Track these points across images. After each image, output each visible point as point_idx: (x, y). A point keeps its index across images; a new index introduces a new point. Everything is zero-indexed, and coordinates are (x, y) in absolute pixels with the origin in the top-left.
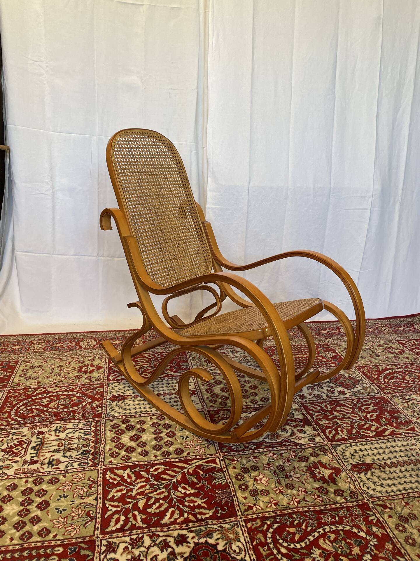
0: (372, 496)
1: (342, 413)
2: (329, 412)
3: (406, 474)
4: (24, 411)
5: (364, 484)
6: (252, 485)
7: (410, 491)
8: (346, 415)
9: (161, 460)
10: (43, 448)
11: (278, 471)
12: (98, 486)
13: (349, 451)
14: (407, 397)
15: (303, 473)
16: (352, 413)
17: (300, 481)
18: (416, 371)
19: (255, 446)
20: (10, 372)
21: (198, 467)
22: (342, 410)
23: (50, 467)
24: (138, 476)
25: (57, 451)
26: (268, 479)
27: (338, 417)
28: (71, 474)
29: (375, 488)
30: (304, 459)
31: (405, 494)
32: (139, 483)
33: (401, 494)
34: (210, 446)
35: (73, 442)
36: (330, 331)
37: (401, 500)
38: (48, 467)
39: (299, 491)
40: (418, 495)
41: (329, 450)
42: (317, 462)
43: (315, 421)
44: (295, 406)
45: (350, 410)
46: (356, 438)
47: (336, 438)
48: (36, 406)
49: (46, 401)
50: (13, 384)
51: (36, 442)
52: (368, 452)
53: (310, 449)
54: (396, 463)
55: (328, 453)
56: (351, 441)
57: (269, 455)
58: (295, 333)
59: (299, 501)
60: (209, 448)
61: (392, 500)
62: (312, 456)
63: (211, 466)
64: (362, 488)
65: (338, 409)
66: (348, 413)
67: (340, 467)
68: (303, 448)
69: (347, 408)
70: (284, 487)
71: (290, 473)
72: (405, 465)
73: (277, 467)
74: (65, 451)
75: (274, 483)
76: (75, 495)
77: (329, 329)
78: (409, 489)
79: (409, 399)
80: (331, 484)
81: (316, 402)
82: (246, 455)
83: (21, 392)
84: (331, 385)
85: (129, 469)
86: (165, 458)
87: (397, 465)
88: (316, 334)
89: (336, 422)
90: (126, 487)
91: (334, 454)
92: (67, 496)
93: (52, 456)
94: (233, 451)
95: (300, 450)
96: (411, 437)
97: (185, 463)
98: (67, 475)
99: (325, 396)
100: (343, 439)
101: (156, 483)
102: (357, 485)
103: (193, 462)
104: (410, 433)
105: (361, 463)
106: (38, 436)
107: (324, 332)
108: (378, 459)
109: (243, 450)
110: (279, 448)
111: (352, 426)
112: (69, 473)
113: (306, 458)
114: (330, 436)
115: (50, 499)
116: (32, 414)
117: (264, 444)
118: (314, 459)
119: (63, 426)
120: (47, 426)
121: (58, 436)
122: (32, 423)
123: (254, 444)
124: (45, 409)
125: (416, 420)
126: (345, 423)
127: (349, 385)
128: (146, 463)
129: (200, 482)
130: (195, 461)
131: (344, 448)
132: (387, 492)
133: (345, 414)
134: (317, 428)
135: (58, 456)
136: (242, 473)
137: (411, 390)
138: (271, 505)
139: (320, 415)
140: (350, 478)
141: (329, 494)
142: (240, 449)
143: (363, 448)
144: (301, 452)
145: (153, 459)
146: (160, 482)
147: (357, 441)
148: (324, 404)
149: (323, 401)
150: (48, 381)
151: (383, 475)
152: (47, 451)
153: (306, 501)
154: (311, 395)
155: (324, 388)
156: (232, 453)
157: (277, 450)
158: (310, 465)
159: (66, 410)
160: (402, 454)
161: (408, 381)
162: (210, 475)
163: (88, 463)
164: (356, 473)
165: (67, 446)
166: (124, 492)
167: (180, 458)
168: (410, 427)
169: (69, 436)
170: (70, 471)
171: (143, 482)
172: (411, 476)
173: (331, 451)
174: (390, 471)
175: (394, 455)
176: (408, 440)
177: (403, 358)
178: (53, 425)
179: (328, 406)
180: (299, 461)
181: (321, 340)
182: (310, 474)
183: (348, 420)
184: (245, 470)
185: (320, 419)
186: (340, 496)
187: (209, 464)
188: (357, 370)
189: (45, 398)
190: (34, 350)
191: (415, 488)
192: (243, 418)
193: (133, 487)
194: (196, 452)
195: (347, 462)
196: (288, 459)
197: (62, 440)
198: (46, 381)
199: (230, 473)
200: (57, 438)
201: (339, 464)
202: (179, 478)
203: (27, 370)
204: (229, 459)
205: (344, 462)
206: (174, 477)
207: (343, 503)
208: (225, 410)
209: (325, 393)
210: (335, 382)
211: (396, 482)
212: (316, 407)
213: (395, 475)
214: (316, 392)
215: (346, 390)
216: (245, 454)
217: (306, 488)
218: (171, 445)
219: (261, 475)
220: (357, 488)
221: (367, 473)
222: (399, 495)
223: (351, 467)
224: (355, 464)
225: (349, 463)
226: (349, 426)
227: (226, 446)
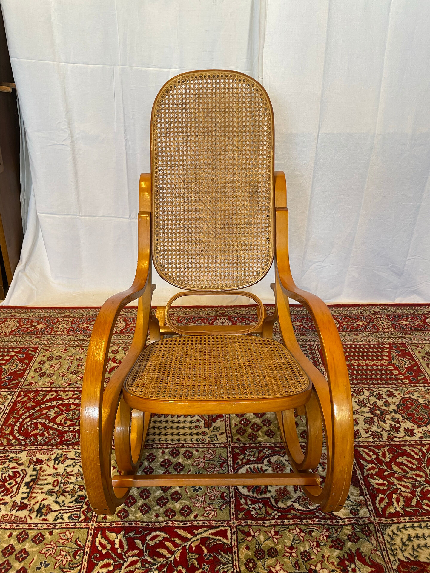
1: (404, 467)
2: (386, 463)
4: (28, 426)
8: (408, 473)
9: (162, 522)
10: (37, 486)
11: (300, 562)
12: (84, 555)
13: (401, 536)
15: (333, 568)
16: (418, 468)
19: (280, 514)
20: (26, 364)
21: (204, 540)
22: (405, 462)
23: (38, 518)
24: (132, 546)
25: (50, 493)
27: (396, 475)
28: (58, 531)
30: (339, 544)
32: (130, 557)
34: (224, 506)
35: (70, 481)
36: (413, 322)
38: (37, 516)
41: (374, 532)
42: (354, 551)
43: (365, 479)
45: (416, 463)
46: (415, 514)
47: (388, 512)
48: (42, 419)
49: (54, 412)
50: (26, 383)
51: (31, 476)
52: (426, 542)
53: (349, 527)
55: (372, 537)
56: (407, 519)
57: (294, 531)
58: (365, 323)
60: (222, 510)
62: (349, 539)
63: (220, 540)
65: (400, 460)
66: (411, 469)
67: (383, 563)
68: (341, 525)
69: (411, 460)
71: (315, 567)
73: (302, 553)
74: (59, 494)
76: (57, 565)
77: (412, 318)
81: (371, 446)
82: (267, 527)
83: (31, 395)
84: (398, 416)
85: (123, 532)
86: (168, 519)
88: (392, 325)
89: (393, 483)
90: (115, 561)
91: (379, 540)
92: (48, 565)
93: (43, 500)
94: (251, 518)
95: (336, 527)
97: (189, 532)
98: (54, 531)
99: (385, 435)
100: (397, 514)
101: (149, 560)
103: (200, 531)
105: (412, 559)
106: (35, 467)
107: (404, 322)
109: (264, 519)
110: (310, 521)
111: (413, 493)
112: (56, 529)
113: (342, 542)
114: (380, 507)
115: (30, 566)
116: (36, 432)
117: (292, 511)
118: (352, 546)
119: (64, 453)
120: (47, 451)
121: (56, 469)
122: (33, 445)
123: (279, 510)
124: (51, 424)
126: (404, 486)
127: (421, 419)
128: (144, 525)
129: (201, 567)
130: (203, 529)
131: (395, 531)
133: (408, 470)
134: (366, 492)
135: (50, 500)
136: (255, 559)
139: (373, 468)
142: (261, 516)
143: (420, 532)
144: (336, 531)
145: (154, 519)
146: (154, 560)
147: (415, 520)
148: (383, 449)
149: (381, 443)
150: (62, 382)
152: (40, 491)
154: (367, 432)
155: (387, 421)
156: (249, 522)
157: (307, 525)
158: (344, 556)
159: (72, 429)
162: (215, 557)
163: (80, 517)
165: (62, 485)
166: (111, 568)
167: (185, 522)
169: (68, 469)
170: (58, 526)
171: (135, 555)
173: (377, 534)
178: (55, 451)
179: (387, 454)
180: (330, 547)
181: (398, 336)
182: (342, 570)
183: (409, 480)
184: (260, 554)
185: (372, 476)
187: (217, 538)
189: (53, 407)
190: (57, 331)
192: (273, 464)
193: (122, 562)
194: (205, 514)
195: (394, 556)
196: (317, 542)
197: (59, 475)
198: (61, 381)
199: (240, 555)
200: (55, 471)
201: (383, 557)
202: (177, 555)
203: (45, 362)
204: (243, 532)
205: (390, 556)
206: (172, 553)
208: (253, 448)
209: (386, 431)
210: (404, 412)
212: (371, 453)
214: (374, 428)
215: (416, 427)
216: (264, 526)
218: (179, 499)
219: (278, 564)
223: (399, 565)
224: (405, 560)
225: (397, 558)
226: (409, 492)
227: (244, 509)
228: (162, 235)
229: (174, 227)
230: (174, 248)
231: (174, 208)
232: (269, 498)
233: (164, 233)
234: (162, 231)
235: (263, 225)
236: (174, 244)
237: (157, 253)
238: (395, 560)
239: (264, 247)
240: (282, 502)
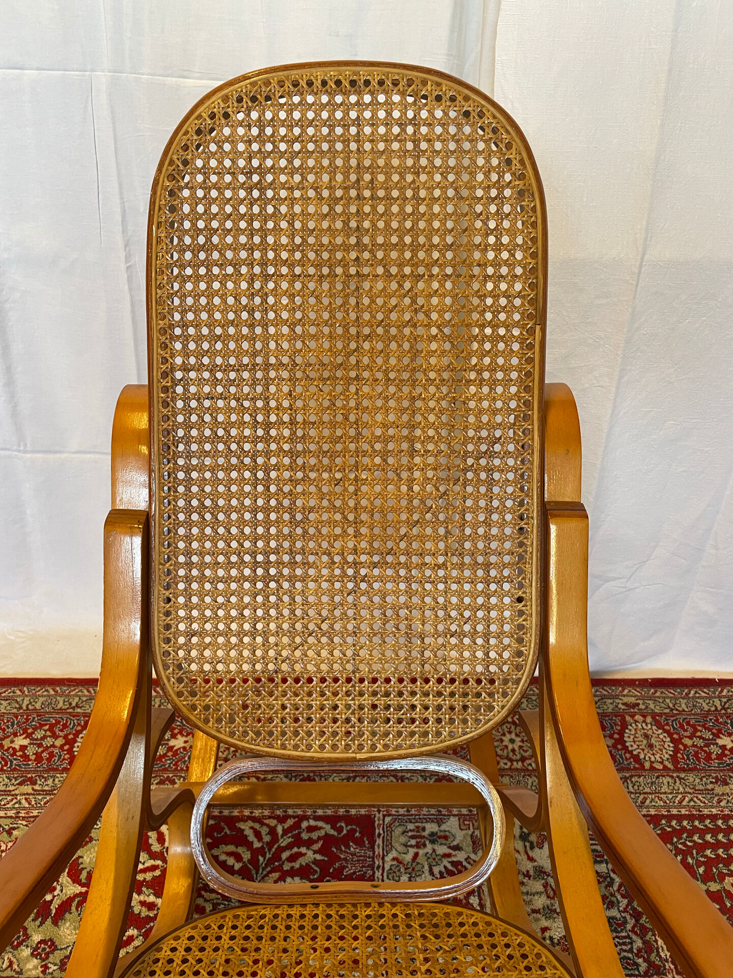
228: (181, 586)
229: (221, 559)
230: (221, 626)
231: (221, 502)
233: (188, 579)
234: (182, 572)
235: (507, 559)
236: (221, 613)
237: (168, 641)
239: (507, 628)
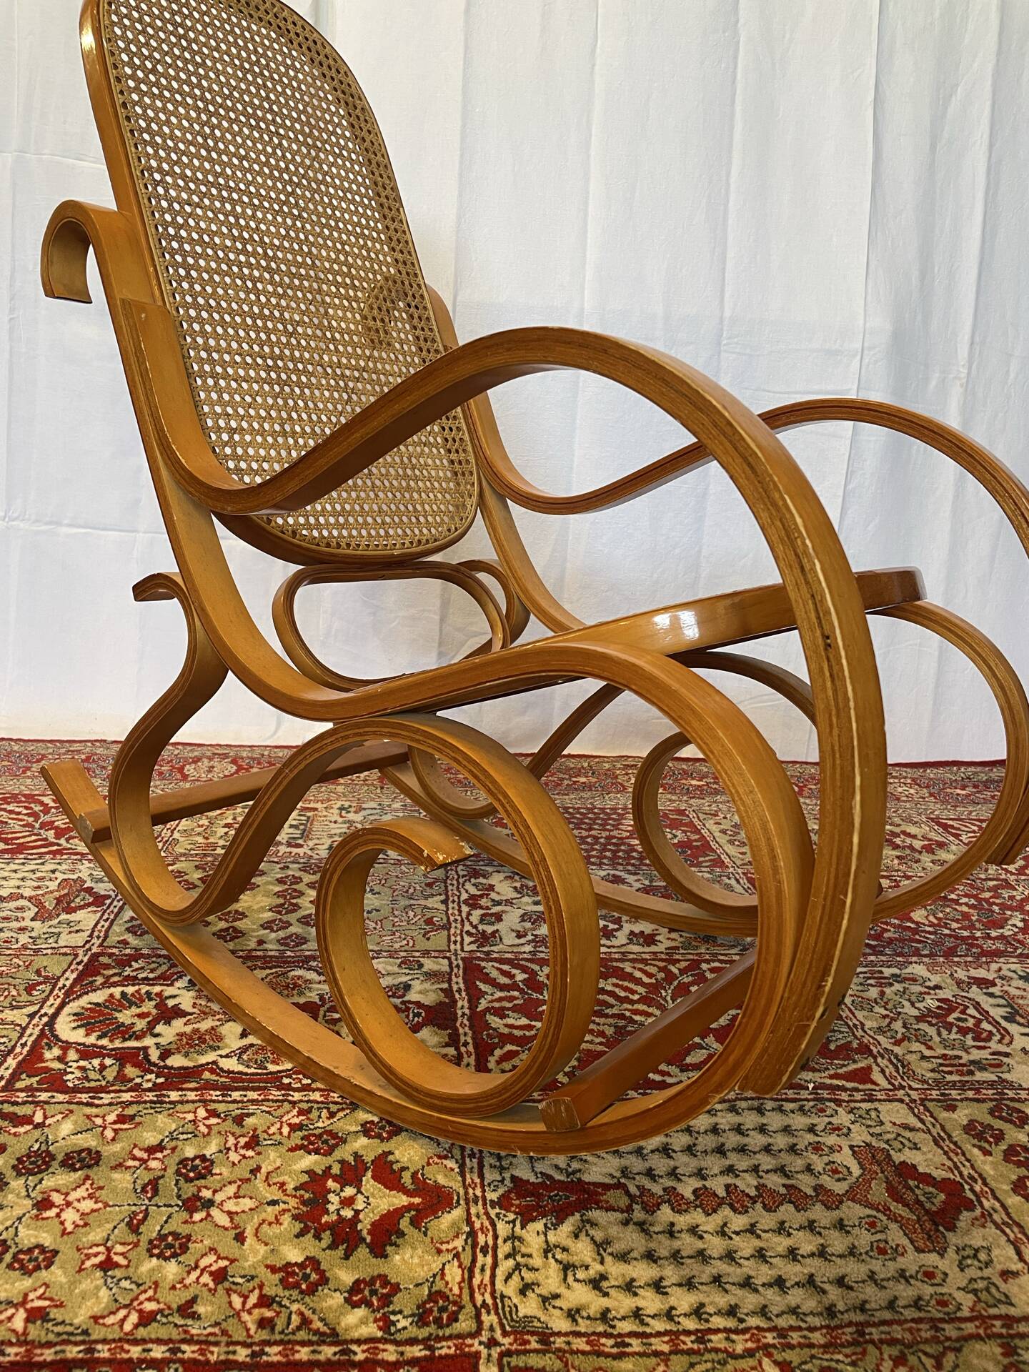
0: (521, 1328)
3: (742, 1245)
5: (518, 1267)
6: (8, 1223)
7: (718, 1322)
8: (612, 1006)
11: (169, 1182)
14: (887, 972)
15: (275, 1194)
16: (643, 1000)
17: (236, 1227)
18: (964, 900)
19: (161, 1080)
22: (609, 988)
26: (100, 1205)
29: (562, 1290)
30: (326, 1142)
31: (688, 1333)
33: (666, 1333)
37: (653, 1360)
39: (197, 1267)
40: (750, 1345)
42: (369, 1158)
43: (477, 1020)
44: (438, 963)
45: (641, 990)
54: (721, 1192)
57: (189, 1115)
59: (161, 1311)
61: (607, 1355)
64: (499, 1285)
66: (624, 1000)
67: (456, 1185)
69: (632, 986)
70: (144, 1244)
71: (215, 1192)
72: (759, 1206)
73: (183, 1162)
75: (110, 1226)
78: (719, 1313)
79: (893, 975)
80: (362, 1252)
81: (524, 960)
82: (99, 1106)
87: (720, 1205)
94: (58, 1087)
95: (335, 1108)
96: (838, 1102)
102: (483, 1270)
104: (844, 1089)
105: (558, 1177)
107: (694, 782)
108: (650, 1173)
109: (99, 1090)
110: (253, 1095)
113: (336, 1139)
117: (207, 1075)
118: (365, 1147)
123: (165, 1071)
125: (890, 1047)
132: (604, 1316)
133: (611, 1000)
134: (467, 1039)
137: (917, 949)
138: (10, 1319)
139: (510, 998)
140: (472, 1234)
141: (323, 1291)
142: (93, 1084)
144: (332, 1115)
151: (631, 1239)
153: (195, 1316)
154: (519, 936)
156: (45, 1095)
157: (242, 1102)
158: (330, 1167)
160: (766, 1162)
161: (917, 923)
164: (511, 1216)
168: (853, 1067)
172: (761, 1255)
174: (672, 1224)
175: (728, 1162)
176: (822, 1110)
177: (933, 862)
180: (293, 1149)
181: (670, 800)
182: (304, 1203)
183: (611, 1021)
184: (36, 1162)
185: (500, 1013)
186: (369, 1304)
188: (744, 881)
191: (754, 1313)
195: (502, 1169)
196: (254, 1138)
201: (462, 1174)
204: (8, 1115)
205: (486, 1171)
207: (359, 1342)
208: (160, 956)
211: (671, 1274)
212: (514, 971)
213: (687, 1244)
215: (663, 930)
216: (92, 1105)
217: (232, 1261)
219: (85, 1186)
220: (476, 1281)
221: (560, 1221)
222: (659, 1334)
223: (510, 1191)
224: (533, 1179)
225: (507, 1175)
226: (601, 1044)
227: (47, 1070)
232: (145, 1049)
238: (499, 1178)
240: (186, 1055)
